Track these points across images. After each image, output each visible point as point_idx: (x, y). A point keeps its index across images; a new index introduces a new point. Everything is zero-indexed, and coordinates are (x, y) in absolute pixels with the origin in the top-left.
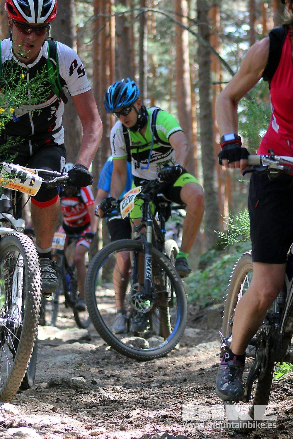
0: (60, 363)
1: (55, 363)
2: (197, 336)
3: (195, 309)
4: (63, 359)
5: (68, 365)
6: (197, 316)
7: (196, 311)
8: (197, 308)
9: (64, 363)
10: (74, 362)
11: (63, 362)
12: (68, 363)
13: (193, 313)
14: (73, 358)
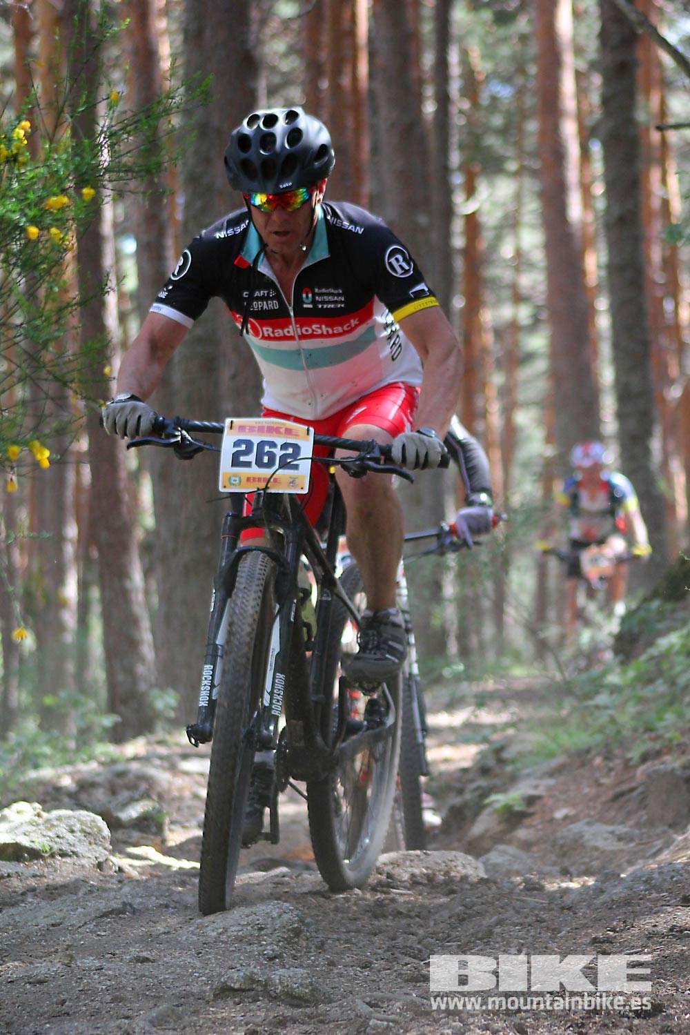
0: (240, 928)
1: (226, 930)
2: (621, 845)
3: (611, 770)
4: (247, 916)
5: (263, 933)
6: (618, 790)
7: (613, 774)
8: (617, 763)
9: (249, 928)
10: (278, 924)
11: (248, 924)
12: (261, 929)
13: (604, 781)
14: (275, 914)
